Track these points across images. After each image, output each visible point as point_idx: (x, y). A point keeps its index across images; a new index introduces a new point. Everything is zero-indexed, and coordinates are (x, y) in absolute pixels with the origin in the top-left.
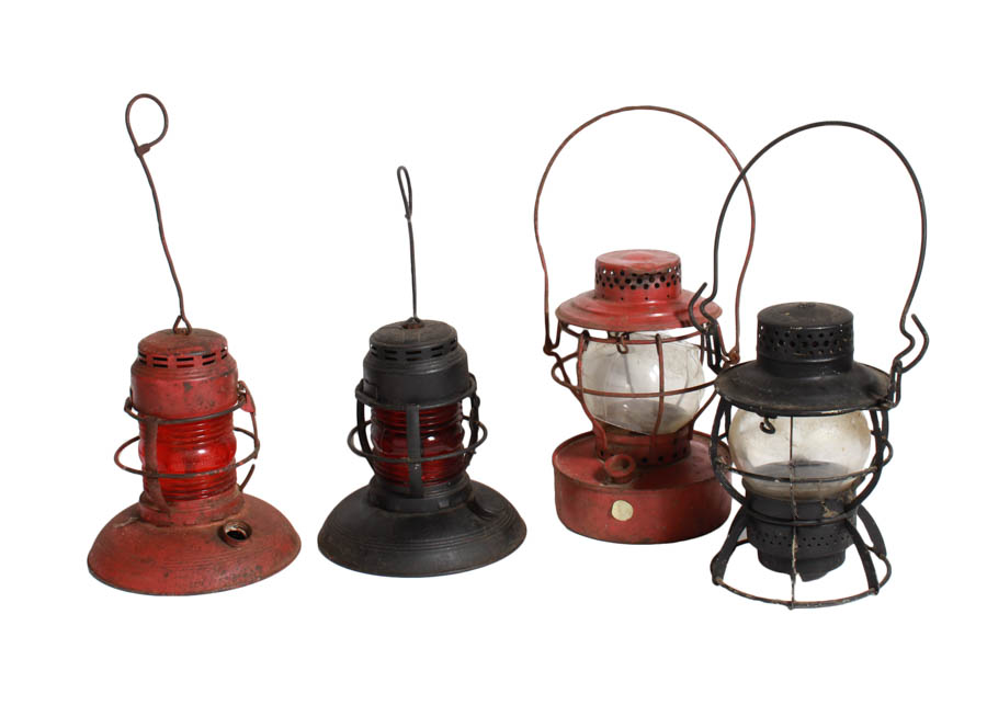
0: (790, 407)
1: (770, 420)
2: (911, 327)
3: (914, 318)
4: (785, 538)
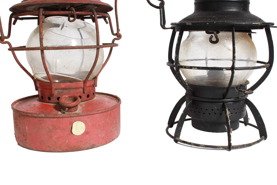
4: (218, 110)
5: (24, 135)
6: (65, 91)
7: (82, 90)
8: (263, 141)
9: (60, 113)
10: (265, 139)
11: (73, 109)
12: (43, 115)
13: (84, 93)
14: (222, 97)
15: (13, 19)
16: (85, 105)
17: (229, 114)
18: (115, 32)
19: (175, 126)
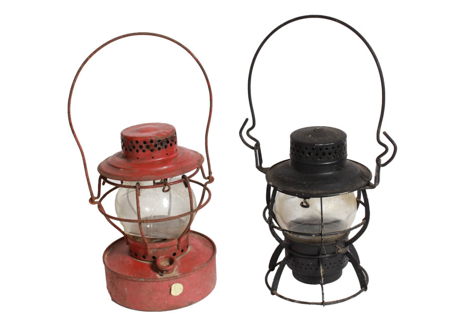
0: (320, 192)
1: (307, 200)
2: (383, 139)
3: (385, 134)
4: (314, 265)
5: (122, 296)
6: (160, 250)
7: (176, 247)
8: (363, 293)
9: (158, 275)
10: (366, 291)
11: (170, 271)
12: (143, 280)
13: (178, 249)
14: (317, 254)
15: (102, 180)
16: (181, 263)
17: (323, 272)
18: (207, 175)
19: (277, 268)
